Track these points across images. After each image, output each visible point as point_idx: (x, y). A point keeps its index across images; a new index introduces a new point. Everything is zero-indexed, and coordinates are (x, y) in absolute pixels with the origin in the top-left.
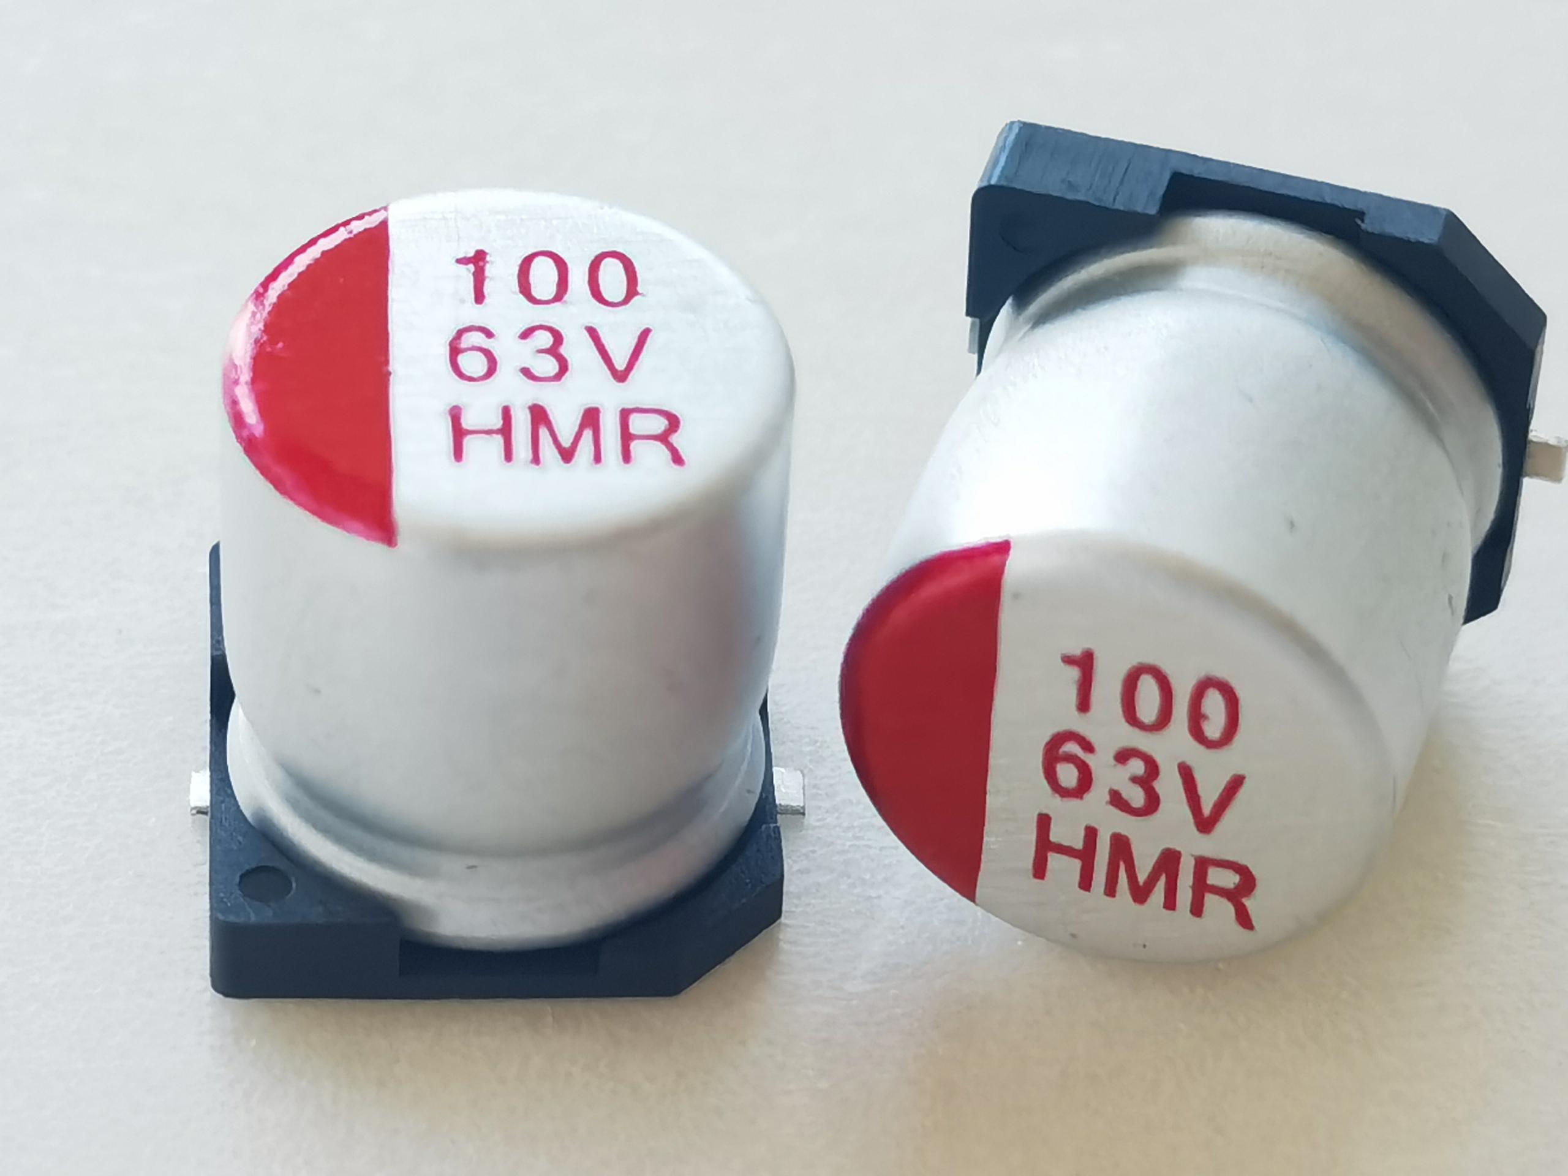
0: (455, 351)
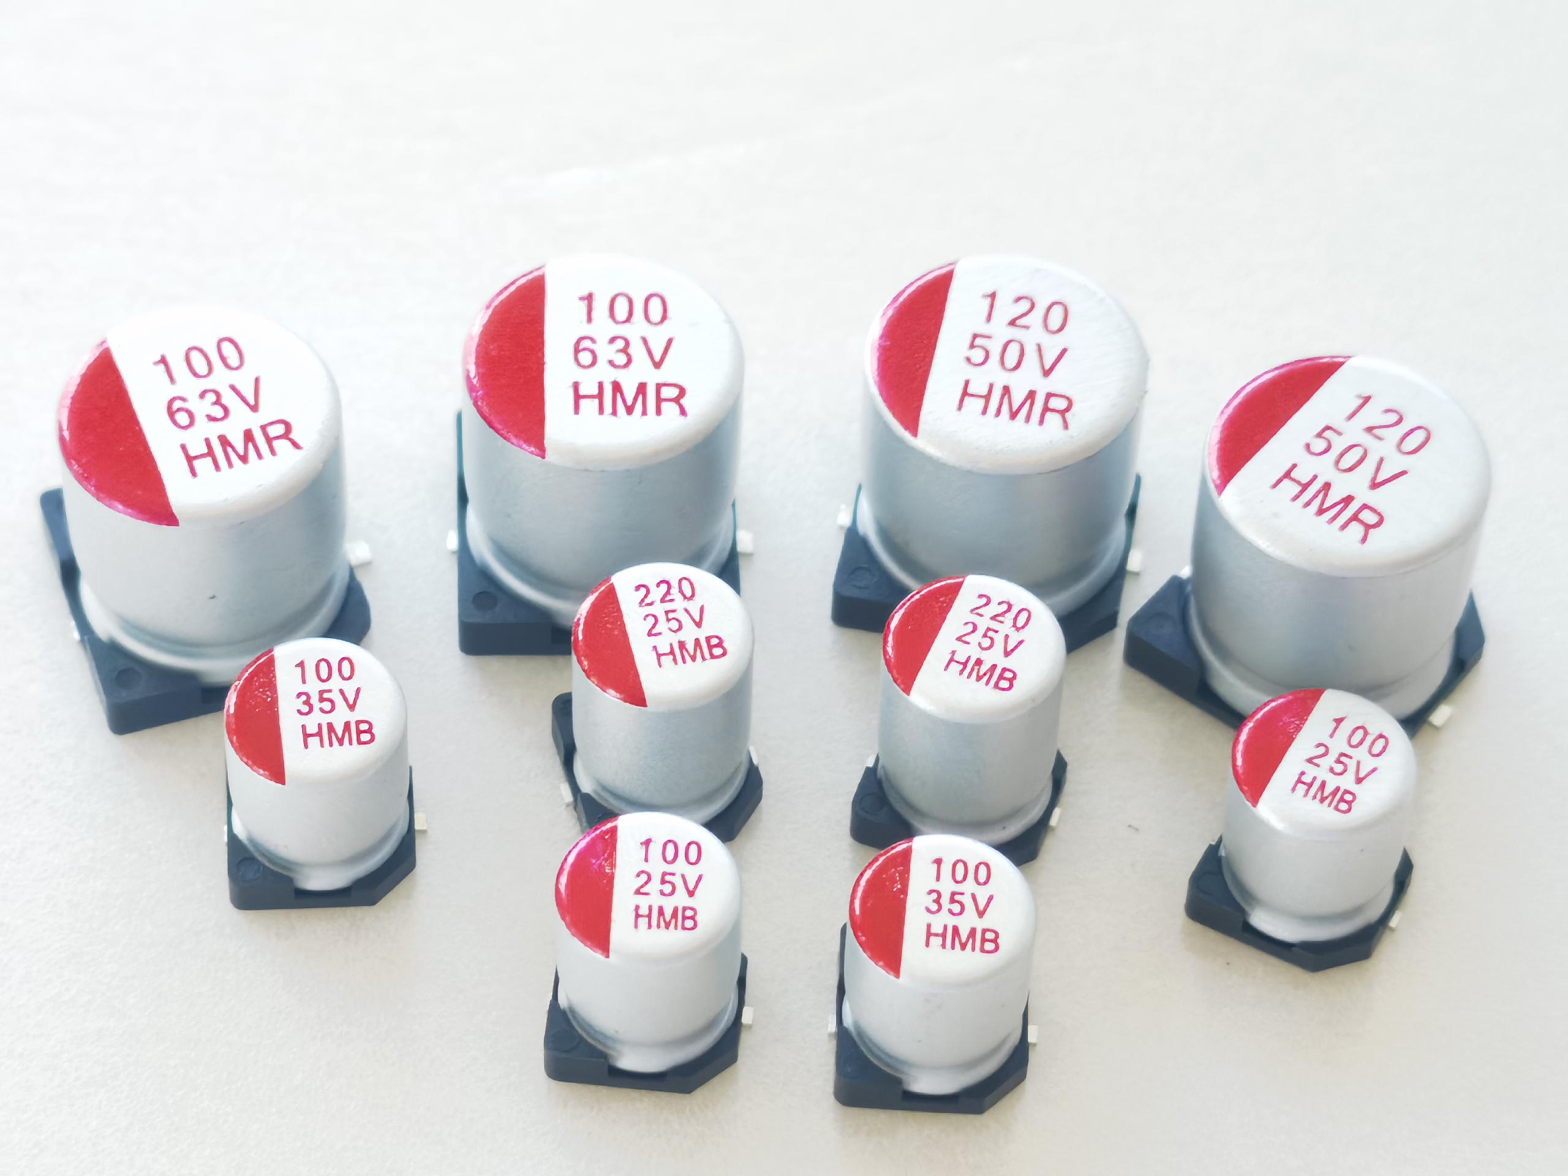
0: (576, 350)
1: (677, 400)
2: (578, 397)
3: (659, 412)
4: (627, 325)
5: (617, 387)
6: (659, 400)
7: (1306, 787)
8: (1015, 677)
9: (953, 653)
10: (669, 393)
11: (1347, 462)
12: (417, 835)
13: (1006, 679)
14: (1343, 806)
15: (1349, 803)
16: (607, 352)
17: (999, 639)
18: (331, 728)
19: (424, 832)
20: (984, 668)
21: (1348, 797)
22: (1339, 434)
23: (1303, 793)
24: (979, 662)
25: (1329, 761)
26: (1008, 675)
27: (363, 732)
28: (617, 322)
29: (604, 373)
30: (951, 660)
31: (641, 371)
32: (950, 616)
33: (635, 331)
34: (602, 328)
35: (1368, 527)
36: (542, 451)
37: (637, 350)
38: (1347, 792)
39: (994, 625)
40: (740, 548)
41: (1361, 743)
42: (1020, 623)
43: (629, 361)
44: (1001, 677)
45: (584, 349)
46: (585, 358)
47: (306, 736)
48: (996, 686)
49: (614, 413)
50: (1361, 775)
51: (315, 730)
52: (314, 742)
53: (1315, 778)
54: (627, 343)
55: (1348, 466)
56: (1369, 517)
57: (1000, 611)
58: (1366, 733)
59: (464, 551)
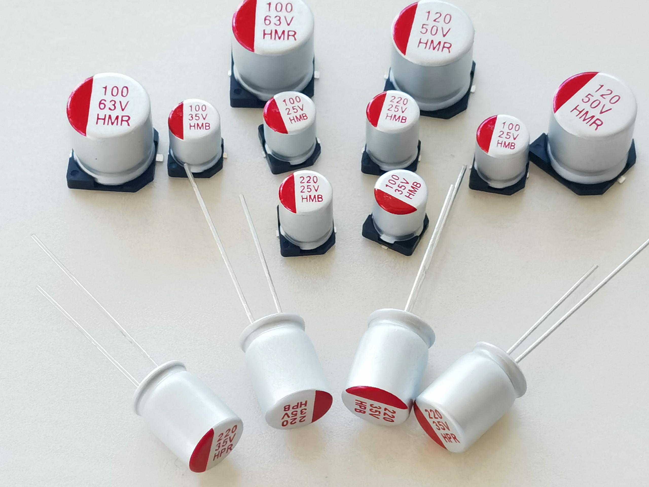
0: (265, 19)
1: (294, 36)
2: (265, 34)
3: (288, 39)
4: (280, 12)
5: (276, 32)
6: (289, 35)
7: (500, 144)
8: (406, 119)
9: (387, 114)
10: (291, 33)
11: (594, 105)
12: (223, 159)
13: (404, 119)
14: (512, 147)
15: (514, 146)
16: (274, 20)
17: (400, 108)
18: (198, 125)
19: (226, 158)
20: (397, 118)
21: (513, 144)
22: (592, 96)
23: (500, 146)
24: (395, 116)
25: (505, 135)
26: (404, 118)
27: (208, 126)
28: (278, 12)
29: (273, 27)
30: (387, 116)
31: (284, 27)
32: (385, 103)
33: (282, 14)
34: (273, 13)
35: (598, 125)
36: (253, 50)
37: (283, 20)
38: (512, 143)
39: (398, 104)
40: (315, 77)
41: (512, 128)
42: (405, 103)
43: (280, 23)
44: (402, 119)
45: (267, 20)
46: (267, 22)
47: (191, 126)
48: (401, 122)
49: (275, 39)
50: (515, 137)
51: (193, 125)
52: (192, 128)
53: (502, 141)
54: (280, 18)
55: (594, 106)
56: (598, 122)
57: (399, 100)
58: (513, 125)
59: (233, 76)
